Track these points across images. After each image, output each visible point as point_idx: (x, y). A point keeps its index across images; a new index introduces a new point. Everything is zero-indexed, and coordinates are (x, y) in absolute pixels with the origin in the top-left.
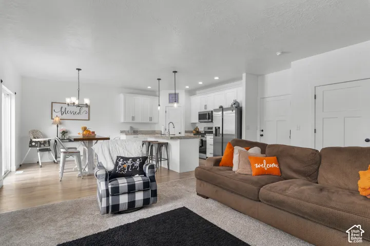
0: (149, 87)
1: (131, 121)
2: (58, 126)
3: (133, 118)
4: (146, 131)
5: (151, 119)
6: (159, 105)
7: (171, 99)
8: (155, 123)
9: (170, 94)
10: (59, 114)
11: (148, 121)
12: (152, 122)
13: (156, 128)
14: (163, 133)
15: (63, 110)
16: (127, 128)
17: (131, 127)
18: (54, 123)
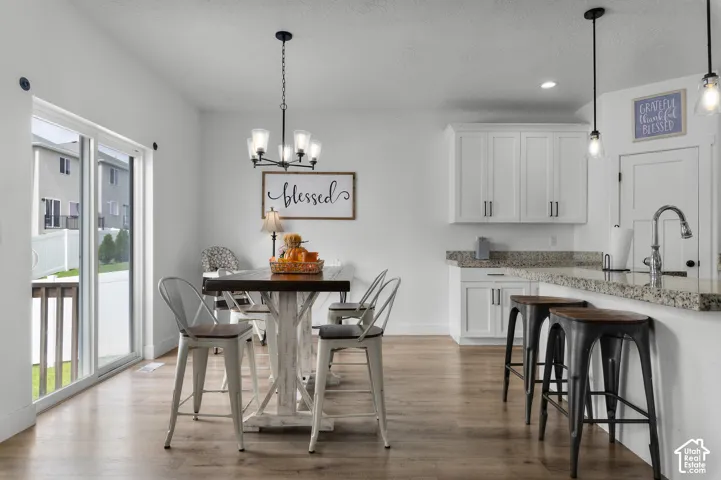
0: (549, 85)
1: (479, 218)
2: (274, 237)
3: (489, 208)
4: (537, 253)
5: (555, 208)
6: (596, 133)
7: (643, 119)
8: (572, 225)
9: (638, 104)
10: (279, 205)
11: (545, 218)
12: (561, 219)
13: (578, 244)
14: (614, 266)
15: (289, 192)
16: (468, 243)
17: (482, 240)
18: (264, 229)
